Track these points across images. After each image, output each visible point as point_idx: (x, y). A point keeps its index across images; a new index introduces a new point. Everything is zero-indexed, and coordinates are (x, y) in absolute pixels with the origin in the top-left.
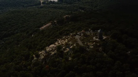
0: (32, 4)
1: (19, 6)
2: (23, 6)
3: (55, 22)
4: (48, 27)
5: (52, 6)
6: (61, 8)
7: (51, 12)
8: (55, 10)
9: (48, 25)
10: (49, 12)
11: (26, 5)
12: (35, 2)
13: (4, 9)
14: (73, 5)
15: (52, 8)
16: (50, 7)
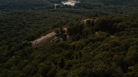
0: (44, 7)
1: (28, 9)
2: (33, 9)
3: (64, 32)
4: (49, 39)
5: (67, 9)
6: (78, 13)
7: (64, 16)
8: (71, 15)
9: (49, 35)
10: (63, 16)
11: (37, 7)
12: (48, 5)
13: (10, 11)
14: (92, 10)
15: (67, 12)
16: (64, 11)
